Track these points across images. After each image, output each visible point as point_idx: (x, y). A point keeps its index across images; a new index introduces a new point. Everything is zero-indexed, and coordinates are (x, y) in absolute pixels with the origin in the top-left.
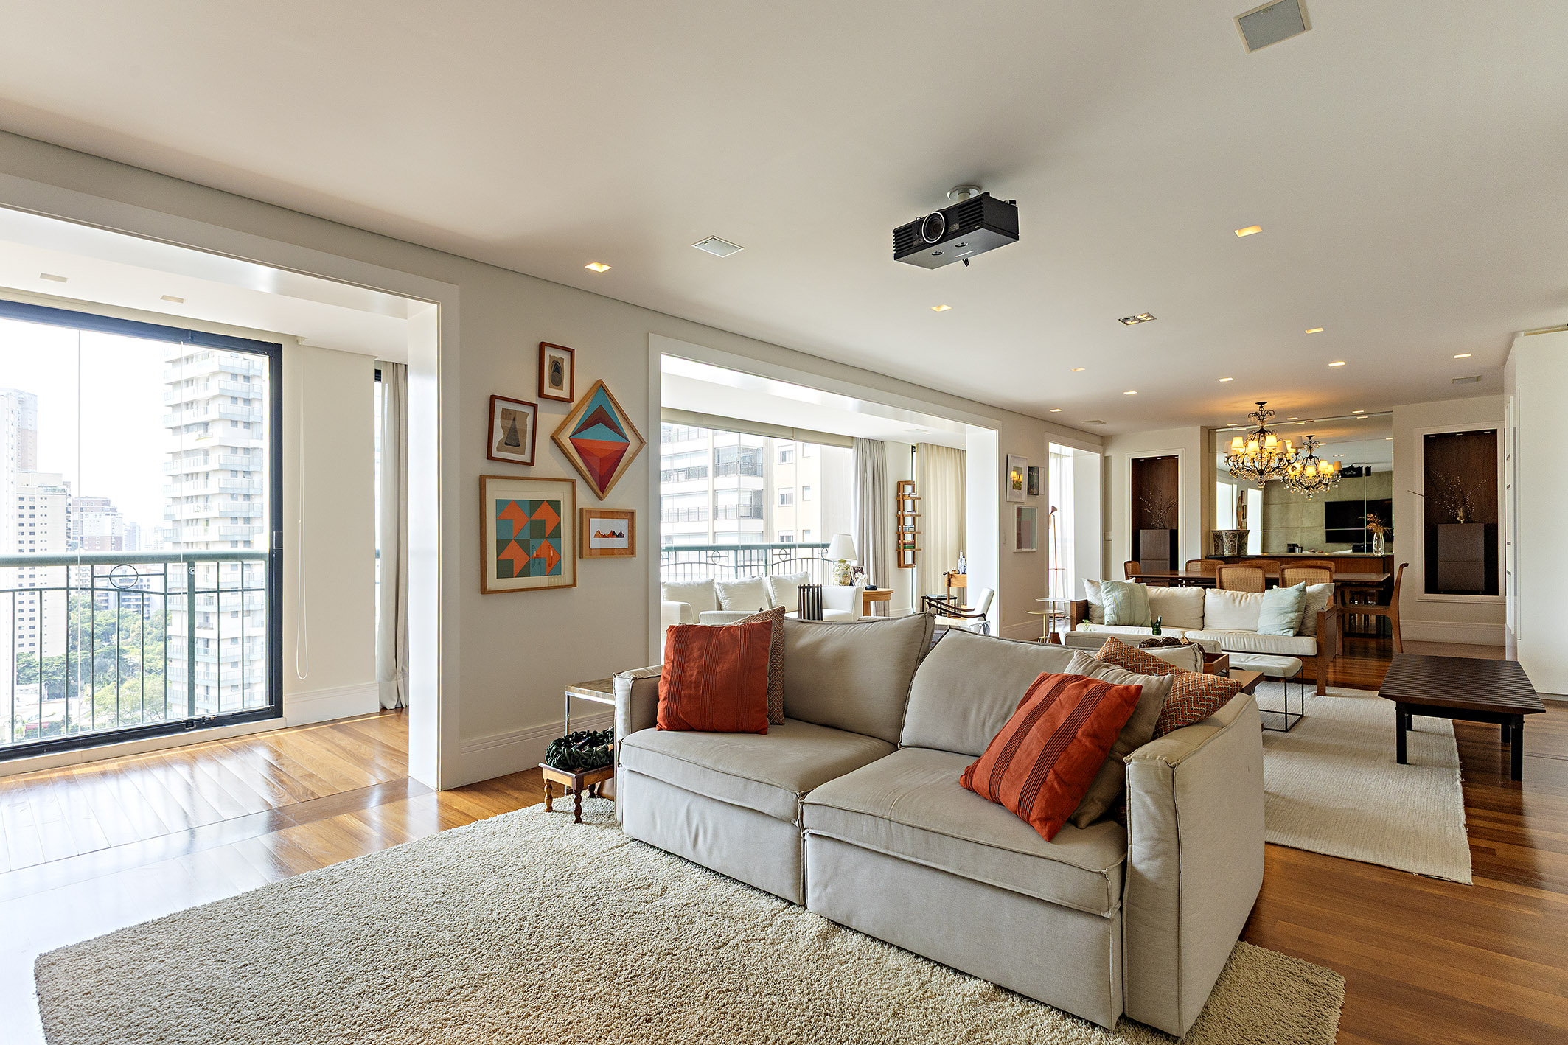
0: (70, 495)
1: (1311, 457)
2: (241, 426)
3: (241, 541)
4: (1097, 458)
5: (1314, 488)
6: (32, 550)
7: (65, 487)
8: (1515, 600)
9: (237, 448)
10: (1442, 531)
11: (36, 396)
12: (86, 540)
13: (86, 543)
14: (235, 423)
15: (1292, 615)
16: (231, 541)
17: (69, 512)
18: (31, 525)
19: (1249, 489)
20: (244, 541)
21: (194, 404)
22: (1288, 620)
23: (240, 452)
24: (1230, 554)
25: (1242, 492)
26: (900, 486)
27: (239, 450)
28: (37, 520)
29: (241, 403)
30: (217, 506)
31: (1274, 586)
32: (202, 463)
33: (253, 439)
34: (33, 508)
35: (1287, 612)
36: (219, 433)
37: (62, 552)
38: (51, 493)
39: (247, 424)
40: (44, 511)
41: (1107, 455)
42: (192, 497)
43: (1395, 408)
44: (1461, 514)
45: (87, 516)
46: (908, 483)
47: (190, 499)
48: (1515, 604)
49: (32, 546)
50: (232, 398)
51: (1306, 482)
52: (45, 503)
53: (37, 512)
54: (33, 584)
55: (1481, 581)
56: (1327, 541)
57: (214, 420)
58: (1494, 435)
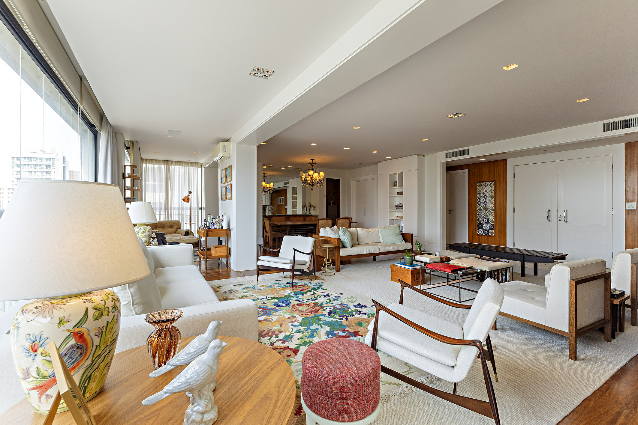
26: (124, 168)
44: (331, 202)
58: (338, 181)
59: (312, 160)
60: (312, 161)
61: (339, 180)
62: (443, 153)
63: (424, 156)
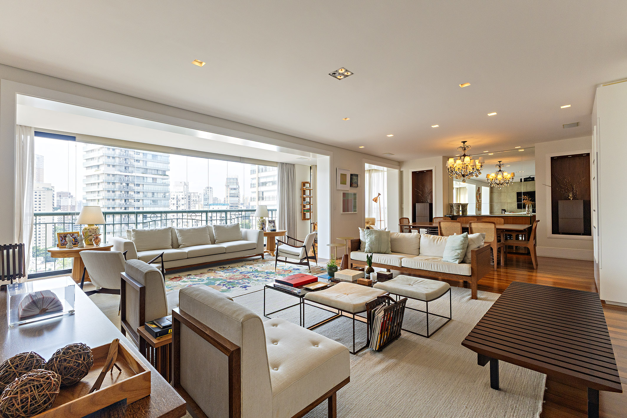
0: (54, 191)
1: (500, 171)
2: (111, 166)
3: (111, 207)
4: (396, 172)
5: (501, 185)
6: (40, 210)
7: (52, 188)
8: (598, 238)
9: (110, 174)
10: (561, 204)
11: (43, 156)
12: (62, 207)
13: (61, 208)
14: (109, 165)
15: (459, 251)
16: (107, 207)
17: (53, 197)
18: (39, 201)
19: (482, 187)
20: (112, 207)
21: (94, 159)
22: (456, 254)
23: (111, 176)
24: (457, 214)
25: (479, 188)
26: (304, 184)
27: (110, 175)
28: (42, 200)
29: (111, 158)
30: (103, 194)
31: (455, 234)
32: (97, 180)
33: (116, 171)
34: (40, 195)
35: (457, 249)
36: (102, 169)
37: (51, 211)
38: (47, 190)
39: (114, 166)
40: (44, 197)
41: (401, 170)
42: (93, 191)
43: (536, 145)
44: (571, 195)
45: (62, 198)
46: (307, 183)
47: (92, 192)
48: (598, 240)
49: (40, 209)
50: (108, 156)
51: (498, 182)
52: (45, 194)
53: (42, 197)
54: (40, 222)
55: (582, 228)
56: (518, 208)
57: (101, 164)
59: (464, 142)
61: (589, 155)
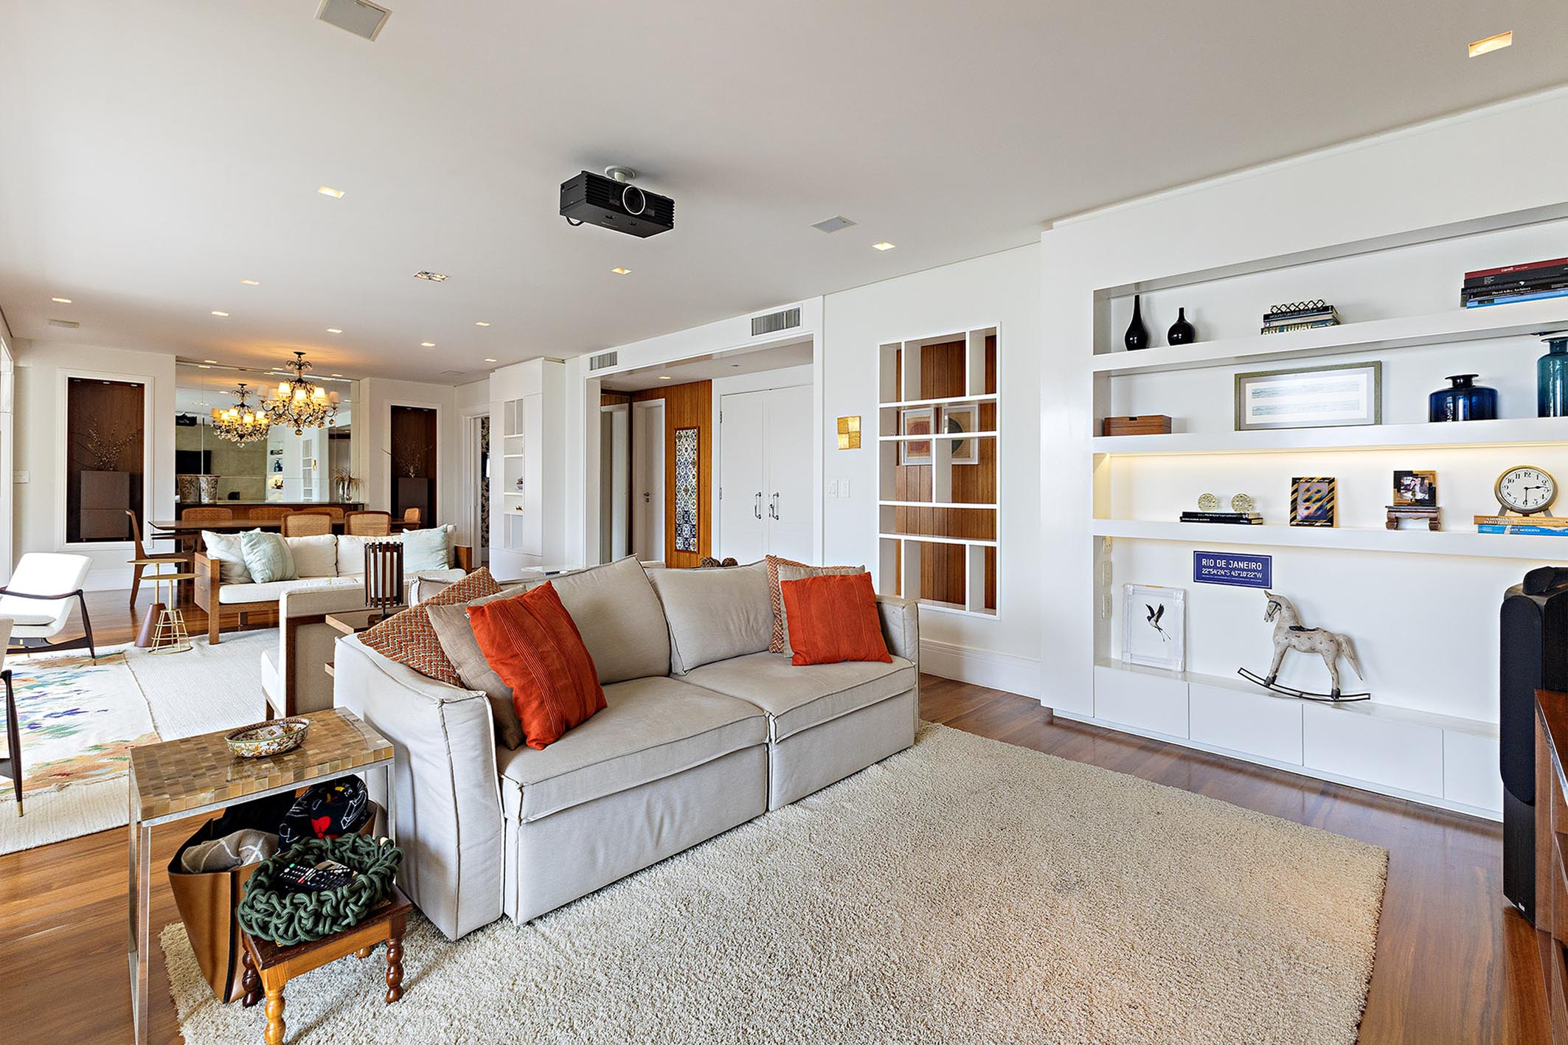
10: (402, 483)
44: (412, 471)
58: (432, 413)
59: (300, 354)
60: (299, 357)
61: (434, 411)
62: (585, 359)
63: (563, 361)
